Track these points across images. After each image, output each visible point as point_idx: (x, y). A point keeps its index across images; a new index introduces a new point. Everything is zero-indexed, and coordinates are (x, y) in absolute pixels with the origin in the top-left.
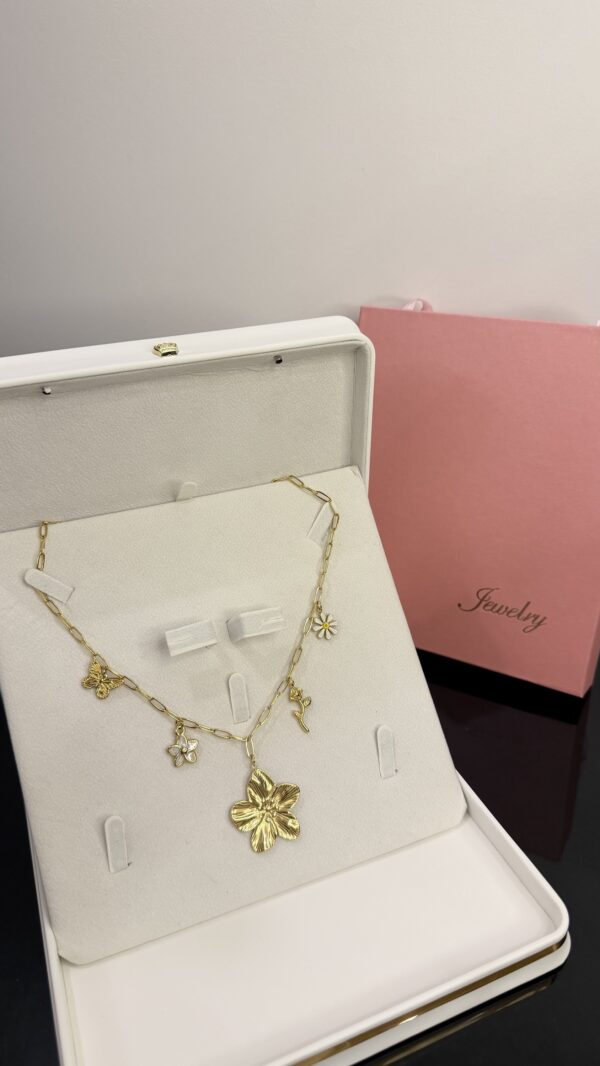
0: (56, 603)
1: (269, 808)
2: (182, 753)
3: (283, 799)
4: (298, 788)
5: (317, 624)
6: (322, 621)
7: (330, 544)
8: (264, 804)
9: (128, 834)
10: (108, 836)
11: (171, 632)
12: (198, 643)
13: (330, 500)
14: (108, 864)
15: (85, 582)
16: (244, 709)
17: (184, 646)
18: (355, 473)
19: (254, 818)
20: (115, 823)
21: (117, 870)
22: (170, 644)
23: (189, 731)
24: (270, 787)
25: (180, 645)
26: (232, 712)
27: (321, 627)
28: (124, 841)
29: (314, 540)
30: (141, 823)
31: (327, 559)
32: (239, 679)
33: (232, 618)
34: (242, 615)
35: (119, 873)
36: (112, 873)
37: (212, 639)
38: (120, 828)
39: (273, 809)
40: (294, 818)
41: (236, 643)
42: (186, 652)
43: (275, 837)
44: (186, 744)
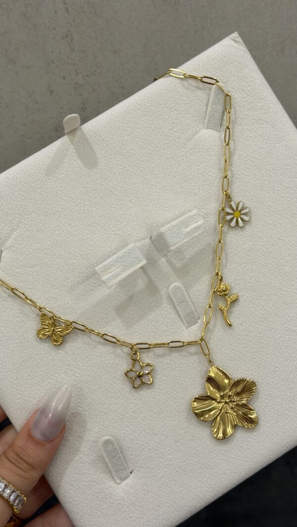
1: (227, 401)
4: (254, 383)
5: (228, 214)
6: (233, 209)
7: (228, 128)
8: (222, 397)
9: (122, 449)
10: (105, 455)
11: (100, 266)
12: (129, 269)
13: (217, 82)
14: (113, 477)
15: (9, 242)
16: (192, 312)
17: (117, 276)
18: (235, 41)
19: (213, 409)
20: (107, 442)
21: (122, 479)
22: (104, 278)
23: (143, 352)
24: (226, 381)
25: (112, 276)
26: (182, 320)
27: (232, 216)
28: (121, 455)
29: (212, 129)
30: (131, 436)
31: (228, 144)
32: (178, 288)
33: (154, 234)
34: (162, 230)
35: (124, 483)
36: (119, 484)
37: (141, 261)
38: (113, 445)
39: (230, 401)
40: (252, 410)
41: (165, 255)
42: (120, 281)
43: (235, 427)
44: (142, 367)
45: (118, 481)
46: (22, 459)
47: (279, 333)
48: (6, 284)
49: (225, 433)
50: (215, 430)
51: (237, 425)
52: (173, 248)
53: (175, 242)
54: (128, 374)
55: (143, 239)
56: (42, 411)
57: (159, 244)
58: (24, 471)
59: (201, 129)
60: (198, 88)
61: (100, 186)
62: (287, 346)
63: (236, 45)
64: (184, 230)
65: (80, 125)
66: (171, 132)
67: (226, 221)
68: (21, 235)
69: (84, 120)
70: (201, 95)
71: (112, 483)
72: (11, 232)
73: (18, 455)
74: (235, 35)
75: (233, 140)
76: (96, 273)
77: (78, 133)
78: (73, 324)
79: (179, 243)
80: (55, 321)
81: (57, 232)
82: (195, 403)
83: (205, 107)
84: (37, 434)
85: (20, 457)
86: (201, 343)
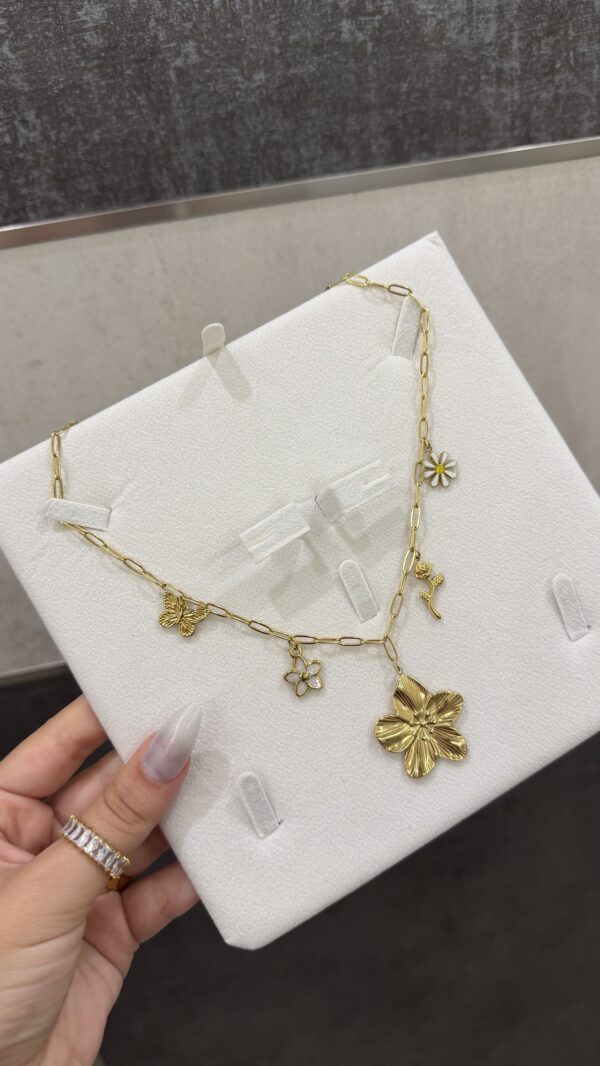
0: (94, 532)
1: (424, 723)
2: (304, 680)
3: (440, 712)
4: (460, 697)
5: (428, 469)
6: (434, 463)
7: (425, 354)
8: (417, 718)
9: (268, 789)
10: (244, 798)
11: (247, 532)
12: (285, 537)
13: (411, 292)
14: (255, 830)
15: (122, 497)
16: (370, 601)
17: (269, 547)
18: (435, 243)
19: (405, 735)
20: (248, 781)
21: (267, 833)
22: (251, 549)
23: (306, 649)
24: (423, 696)
25: (262, 546)
26: (355, 610)
27: (433, 472)
28: (266, 798)
29: (402, 355)
30: (281, 772)
31: (425, 376)
32: (352, 567)
33: (321, 492)
34: (333, 485)
35: (270, 837)
36: (263, 839)
37: (302, 527)
38: (257, 785)
39: (429, 723)
40: (458, 734)
41: (335, 522)
42: (273, 554)
43: (435, 759)
44: (306, 667)
45: (261, 835)
46: (126, 805)
47: (488, 634)
48: (116, 553)
49: (421, 769)
50: (410, 763)
51: (439, 756)
52: (347, 511)
53: (349, 502)
54: (289, 678)
55: (306, 499)
56: (158, 738)
57: (327, 506)
58: (128, 823)
59: (386, 356)
60: (385, 300)
61: (250, 426)
62: (498, 652)
63: (434, 247)
64: (363, 486)
65: (226, 343)
66: (347, 357)
67: (425, 479)
68: (139, 488)
69: (230, 338)
70: (389, 310)
71: (252, 837)
72: (126, 483)
73: (121, 799)
74: (435, 234)
75: (434, 372)
76: (240, 542)
77: (222, 354)
78: (209, 607)
79: (354, 504)
80: (183, 602)
81: (188, 486)
82: (381, 727)
83: (393, 326)
84: (150, 772)
85: (124, 803)
86: (385, 644)
